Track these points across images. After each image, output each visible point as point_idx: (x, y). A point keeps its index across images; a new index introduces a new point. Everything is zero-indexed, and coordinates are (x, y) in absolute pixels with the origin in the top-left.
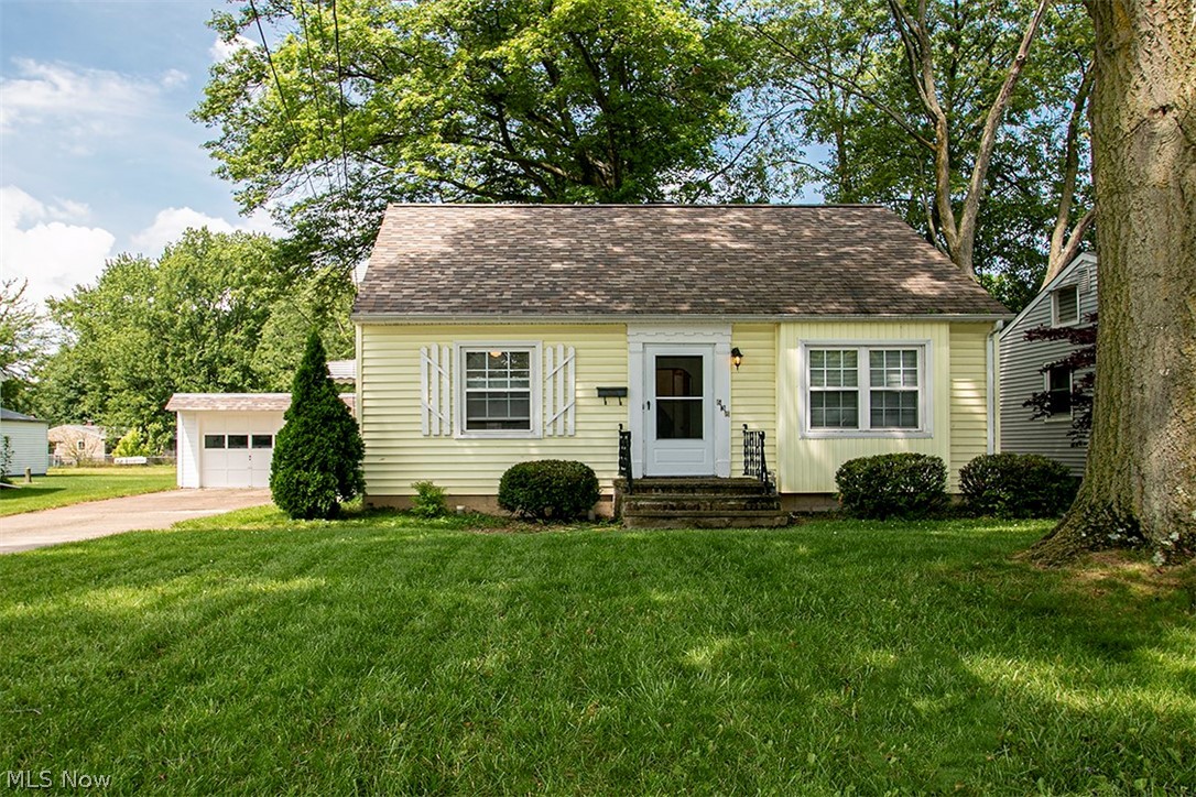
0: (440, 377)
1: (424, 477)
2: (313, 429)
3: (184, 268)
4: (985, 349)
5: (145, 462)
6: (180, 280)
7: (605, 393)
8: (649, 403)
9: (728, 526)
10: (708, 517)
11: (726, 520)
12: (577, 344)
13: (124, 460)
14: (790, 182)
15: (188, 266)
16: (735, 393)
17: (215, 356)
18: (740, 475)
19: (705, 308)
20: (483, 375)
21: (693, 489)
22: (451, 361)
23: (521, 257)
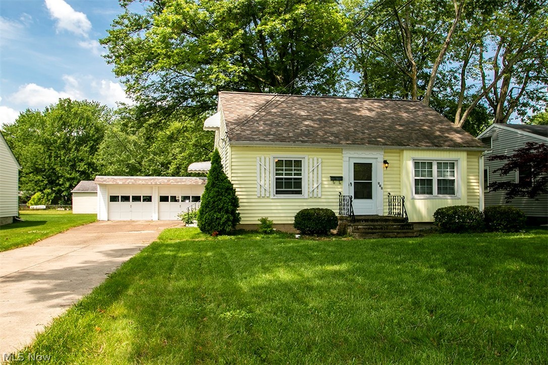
0: (265, 171)
1: (264, 216)
2: (221, 194)
3: (60, 116)
4: (479, 163)
5: (45, 208)
6: (58, 122)
7: (333, 179)
8: (351, 183)
9: (396, 237)
10: (388, 233)
11: (395, 234)
12: (322, 157)
13: (35, 207)
14: (345, 88)
15: (62, 115)
16: (386, 179)
17: (75, 158)
18: (386, 214)
19: (373, 143)
20: (282, 170)
21: (377, 221)
22: (269, 164)
23: (287, 118)
